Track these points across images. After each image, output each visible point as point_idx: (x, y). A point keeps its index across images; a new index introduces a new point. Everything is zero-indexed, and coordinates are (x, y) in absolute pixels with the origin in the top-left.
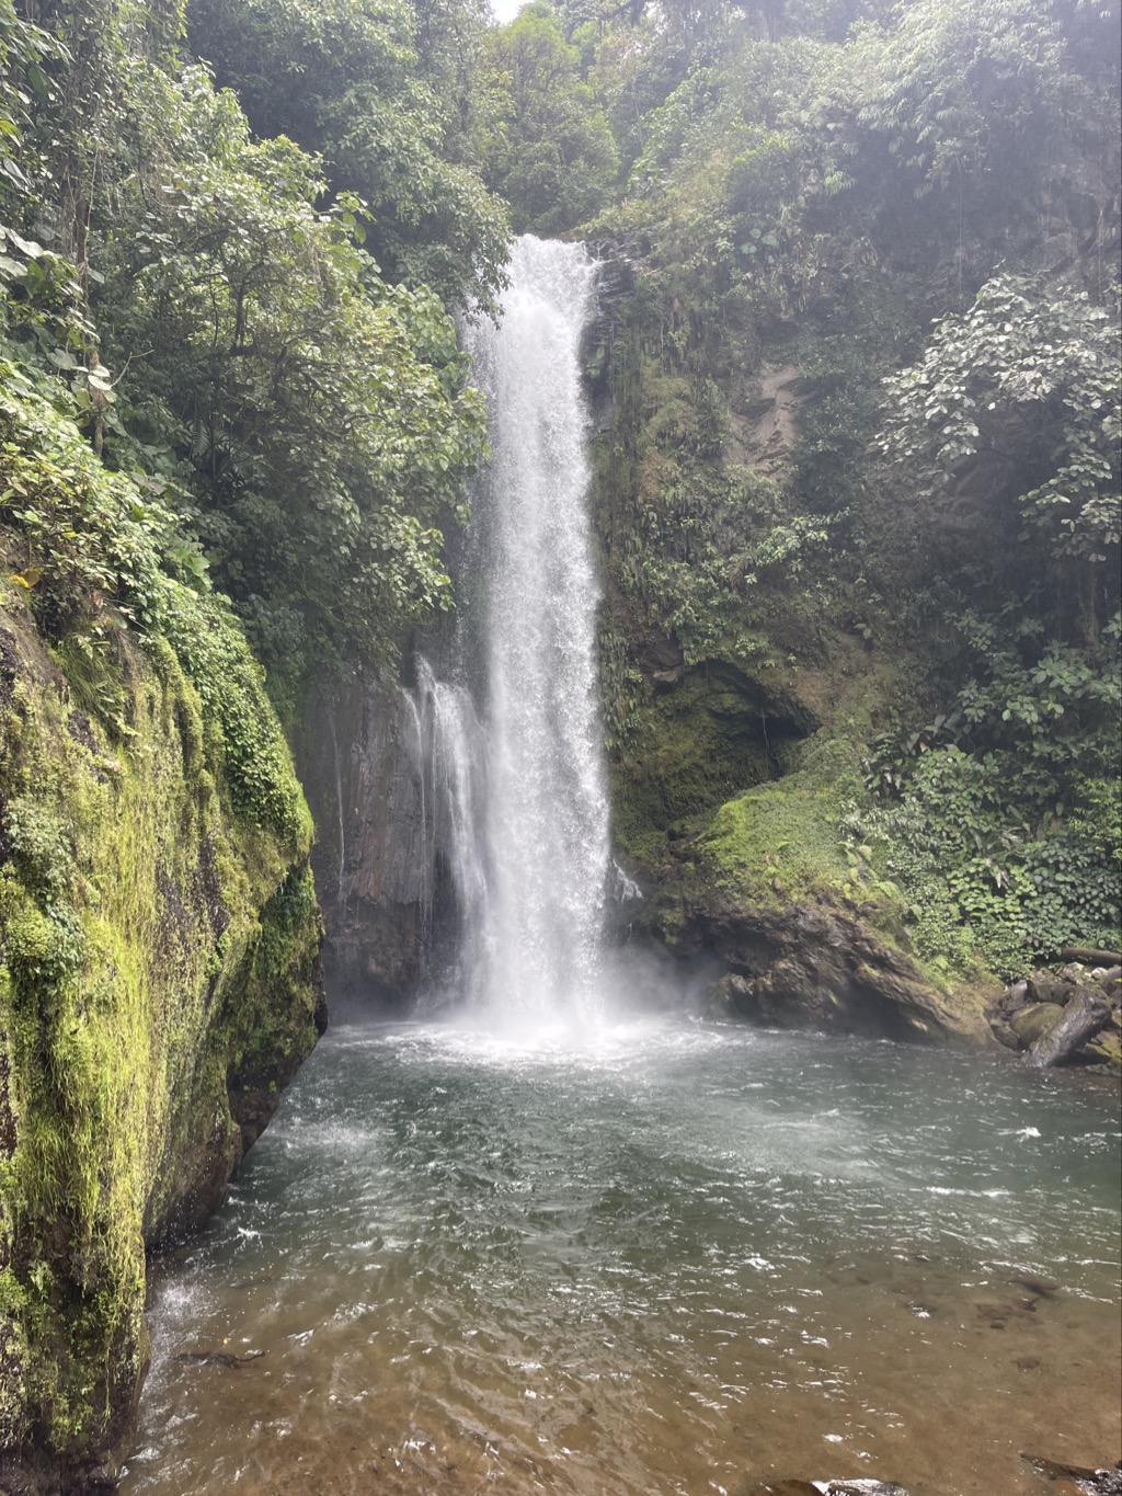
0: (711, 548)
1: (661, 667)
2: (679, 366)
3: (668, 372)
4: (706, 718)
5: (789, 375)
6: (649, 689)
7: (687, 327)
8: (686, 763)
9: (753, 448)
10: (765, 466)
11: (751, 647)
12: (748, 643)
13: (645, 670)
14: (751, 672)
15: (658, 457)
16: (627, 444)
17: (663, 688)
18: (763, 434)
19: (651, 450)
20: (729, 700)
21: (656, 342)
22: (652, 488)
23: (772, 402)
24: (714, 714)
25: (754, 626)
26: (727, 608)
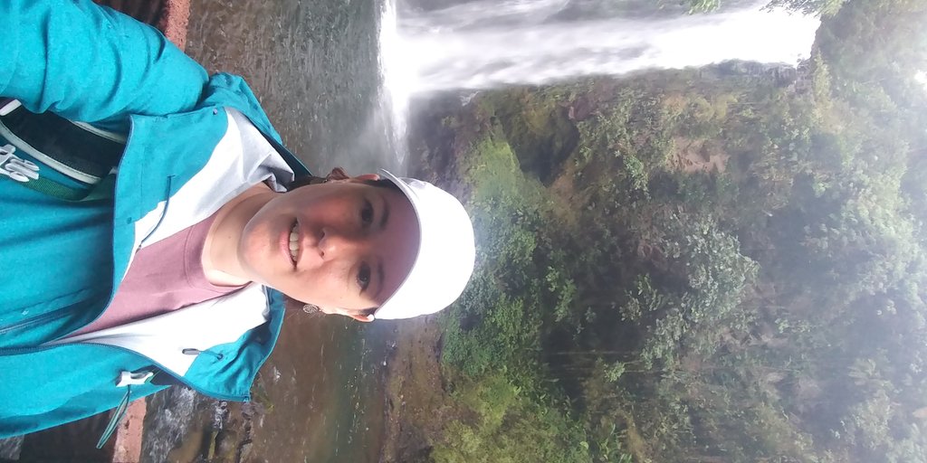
0: (635, 132)
1: (576, 111)
2: (732, 113)
3: (730, 107)
4: (550, 134)
5: (721, 168)
6: (566, 105)
7: (752, 117)
8: (528, 124)
9: (685, 152)
10: (676, 158)
11: (585, 154)
12: (587, 153)
13: (574, 103)
14: (573, 155)
15: (685, 103)
16: (693, 87)
17: (565, 112)
18: (692, 157)
19: (689, 100)
20: (558, 145)
21: (747, 101)
22: (668, 102)
23: (708, 160)
24: (553, 137)
25: (595, 155)
26: (604, 142)
